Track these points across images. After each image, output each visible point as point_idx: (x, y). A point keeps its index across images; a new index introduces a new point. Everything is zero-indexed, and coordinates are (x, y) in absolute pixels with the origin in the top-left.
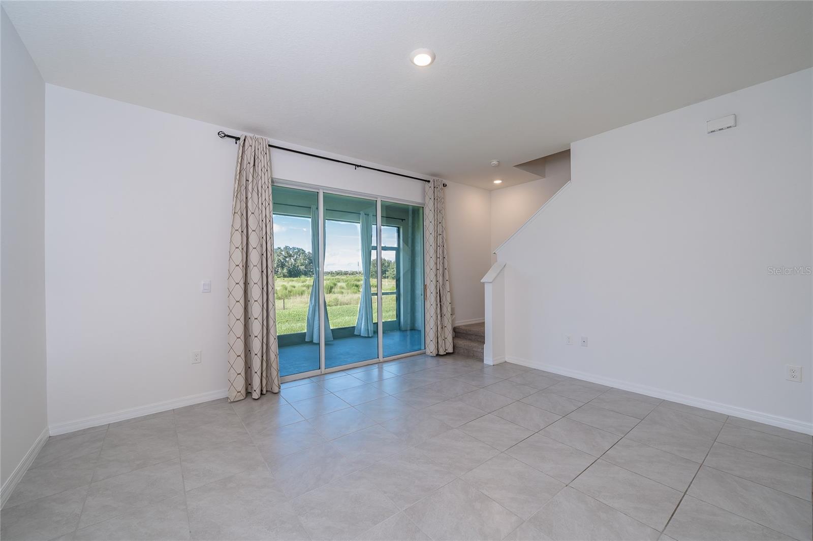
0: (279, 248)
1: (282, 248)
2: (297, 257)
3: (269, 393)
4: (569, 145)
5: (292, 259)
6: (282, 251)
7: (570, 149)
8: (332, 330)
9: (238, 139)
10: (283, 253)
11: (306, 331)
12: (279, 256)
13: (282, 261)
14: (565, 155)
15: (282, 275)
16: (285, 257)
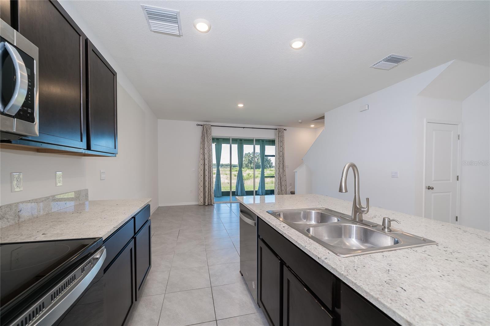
0: (249, 153)
1: (251, 153)
2: (258, 158)
3: (211, 205)
4: (324, 114)
5: (256, 159)
6: (251, 154)
7: (324, 116)
8: (246, 191)
9: (202, 125)
10: (251, 155)
11: (235, 191)
12: (249, 157)
13: (251, 160)
14: (323, 118)
15: (251, 168)
16: (252, 158)
